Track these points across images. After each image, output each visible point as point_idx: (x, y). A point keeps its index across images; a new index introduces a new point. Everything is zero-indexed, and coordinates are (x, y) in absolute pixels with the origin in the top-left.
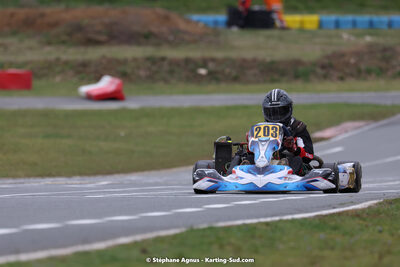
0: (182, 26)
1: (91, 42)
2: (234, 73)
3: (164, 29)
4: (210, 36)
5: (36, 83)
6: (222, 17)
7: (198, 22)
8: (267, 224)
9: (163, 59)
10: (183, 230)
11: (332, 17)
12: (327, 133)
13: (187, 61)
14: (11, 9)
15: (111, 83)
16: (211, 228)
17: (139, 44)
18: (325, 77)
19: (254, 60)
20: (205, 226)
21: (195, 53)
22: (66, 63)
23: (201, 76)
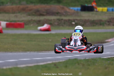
0: (68, 10)
1: (41, 15)
2: (83, 24)
3: (62, 11)
4: (76, 13)
5: (25, 26)
6: (79, 8)
7: (72, 9)
9: (62, 19)
11: (111, 8)
12: (109, 40)
13: (69, 20)
14: (18, 6)
15: (47, 26)
17: (55, 15)
18: (109, 25)
19: (88, 20)
21: (71, 18)
22: (34, 20)
23: (73, 24)
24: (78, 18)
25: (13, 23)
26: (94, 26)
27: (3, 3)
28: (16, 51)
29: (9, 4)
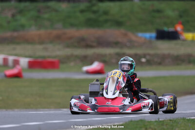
1: (88, 46)
2: (159, 61)
3: (125, 40)
5: (61, 66)
7: (141, 37)
14: (49, 31)
15: (98, 66)
19: (169, 55)
24: (152, 52)
25: (40, 60)
26: (178, 64)
27: (23, 26)
28: (45, 108)
29: (33, 28)
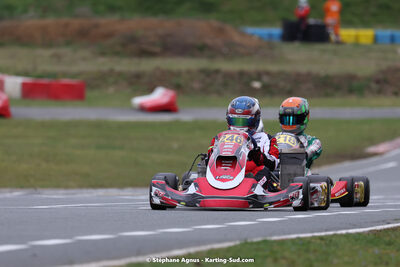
1: (145, 53)
2: (288, 87)
3: (218, 41)
4: (264, 49)
5: (89, 94)
6: (277, 31)
7: (252, 35)
8: (321, 238)
9: (217, 72)
10: (238, 243)
11: (387, 32)
12: (380, 148)
13: (242, 74)
14: (65, 20)
15: (164, 95)
16: (265, 242)
17: (193, 56)
18: (379, 92)
19: (309, 74)
20: (259, 239)
21: (249, 66)
22: (120, 74)
23: (255, 89)
24: (273, 68)
25: (46, 81)
27: (10, 8)
29: (31, 13)
